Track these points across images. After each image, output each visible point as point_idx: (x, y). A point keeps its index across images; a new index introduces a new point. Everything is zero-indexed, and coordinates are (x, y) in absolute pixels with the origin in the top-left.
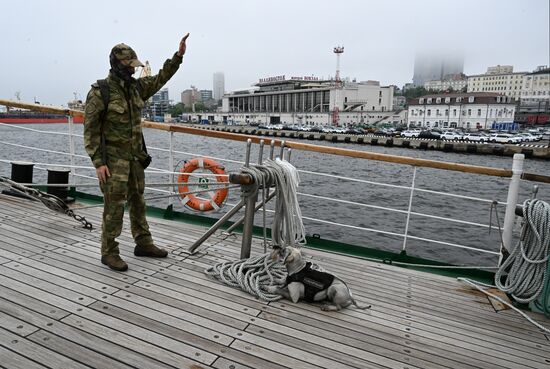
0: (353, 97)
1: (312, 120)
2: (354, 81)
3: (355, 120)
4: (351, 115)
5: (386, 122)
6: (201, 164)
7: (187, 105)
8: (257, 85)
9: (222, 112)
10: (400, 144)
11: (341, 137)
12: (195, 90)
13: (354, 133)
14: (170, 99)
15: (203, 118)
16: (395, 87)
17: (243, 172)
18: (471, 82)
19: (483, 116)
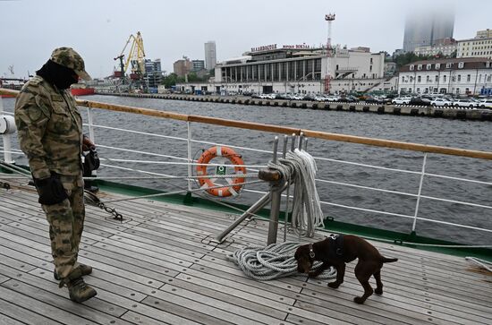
0: (344, 65)
1: (304, 89)
2: (345, 48)
3: (346, 88)
4: (343, 83)
5: (377, 89)
6: (219, 153)
7: (180, 76)
8: (250, 54)
9: (215, 83)
10: (392, 111)
11: (334, 106)
12: (188, 60)
13: (346, 101)
14: (162, 69)
15: (196, 89)
16: (386, 53)
17: (271, 169)
18: (460, 47)
19: (472, 81)
